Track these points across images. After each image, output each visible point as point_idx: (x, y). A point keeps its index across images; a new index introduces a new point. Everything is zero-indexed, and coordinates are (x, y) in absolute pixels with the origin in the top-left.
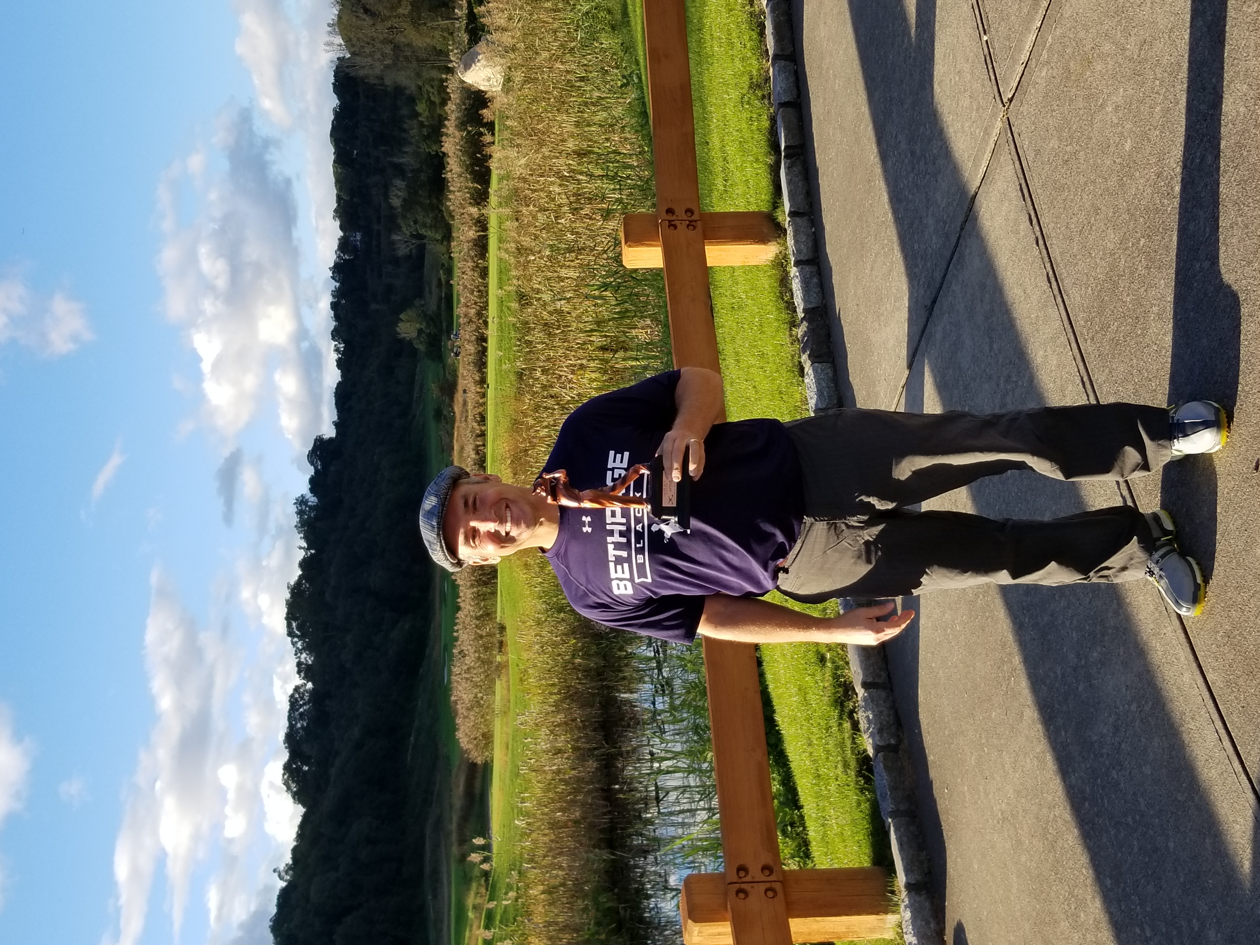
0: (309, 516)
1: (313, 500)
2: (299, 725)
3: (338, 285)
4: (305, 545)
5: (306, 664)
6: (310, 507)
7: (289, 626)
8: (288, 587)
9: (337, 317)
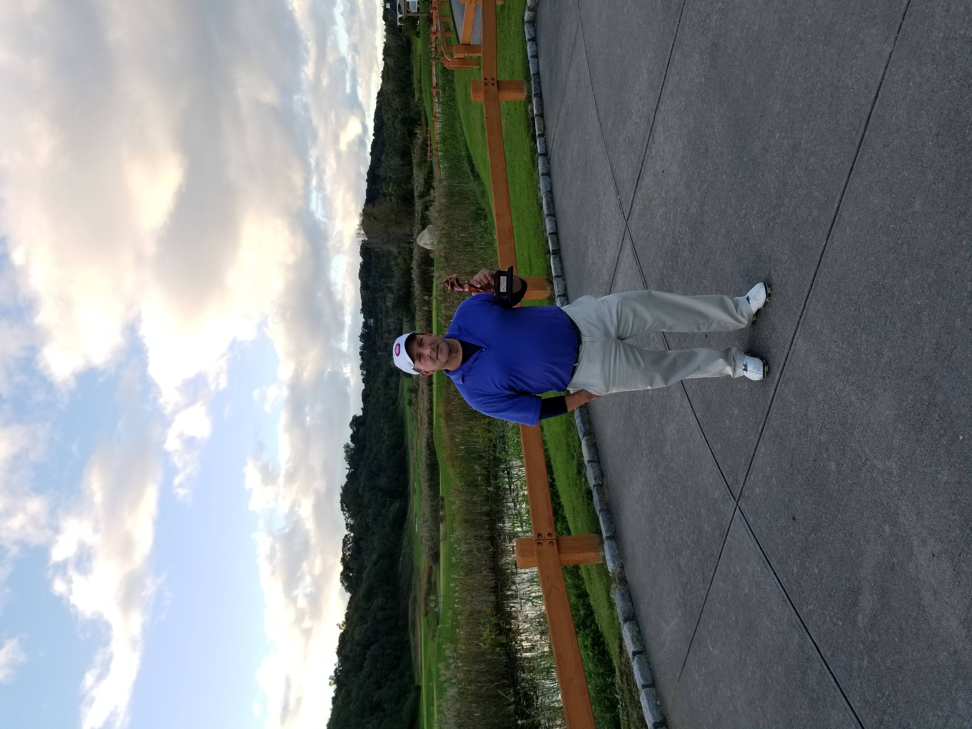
0: (351, 453)
1: (352, 445)
2: (347, 554)
3: (363, 344)
4: (348, 467)
5: (350, 524)
6: (351, 449)
7: (342, 506)
8: (341, 488)
9: (362, 359)
